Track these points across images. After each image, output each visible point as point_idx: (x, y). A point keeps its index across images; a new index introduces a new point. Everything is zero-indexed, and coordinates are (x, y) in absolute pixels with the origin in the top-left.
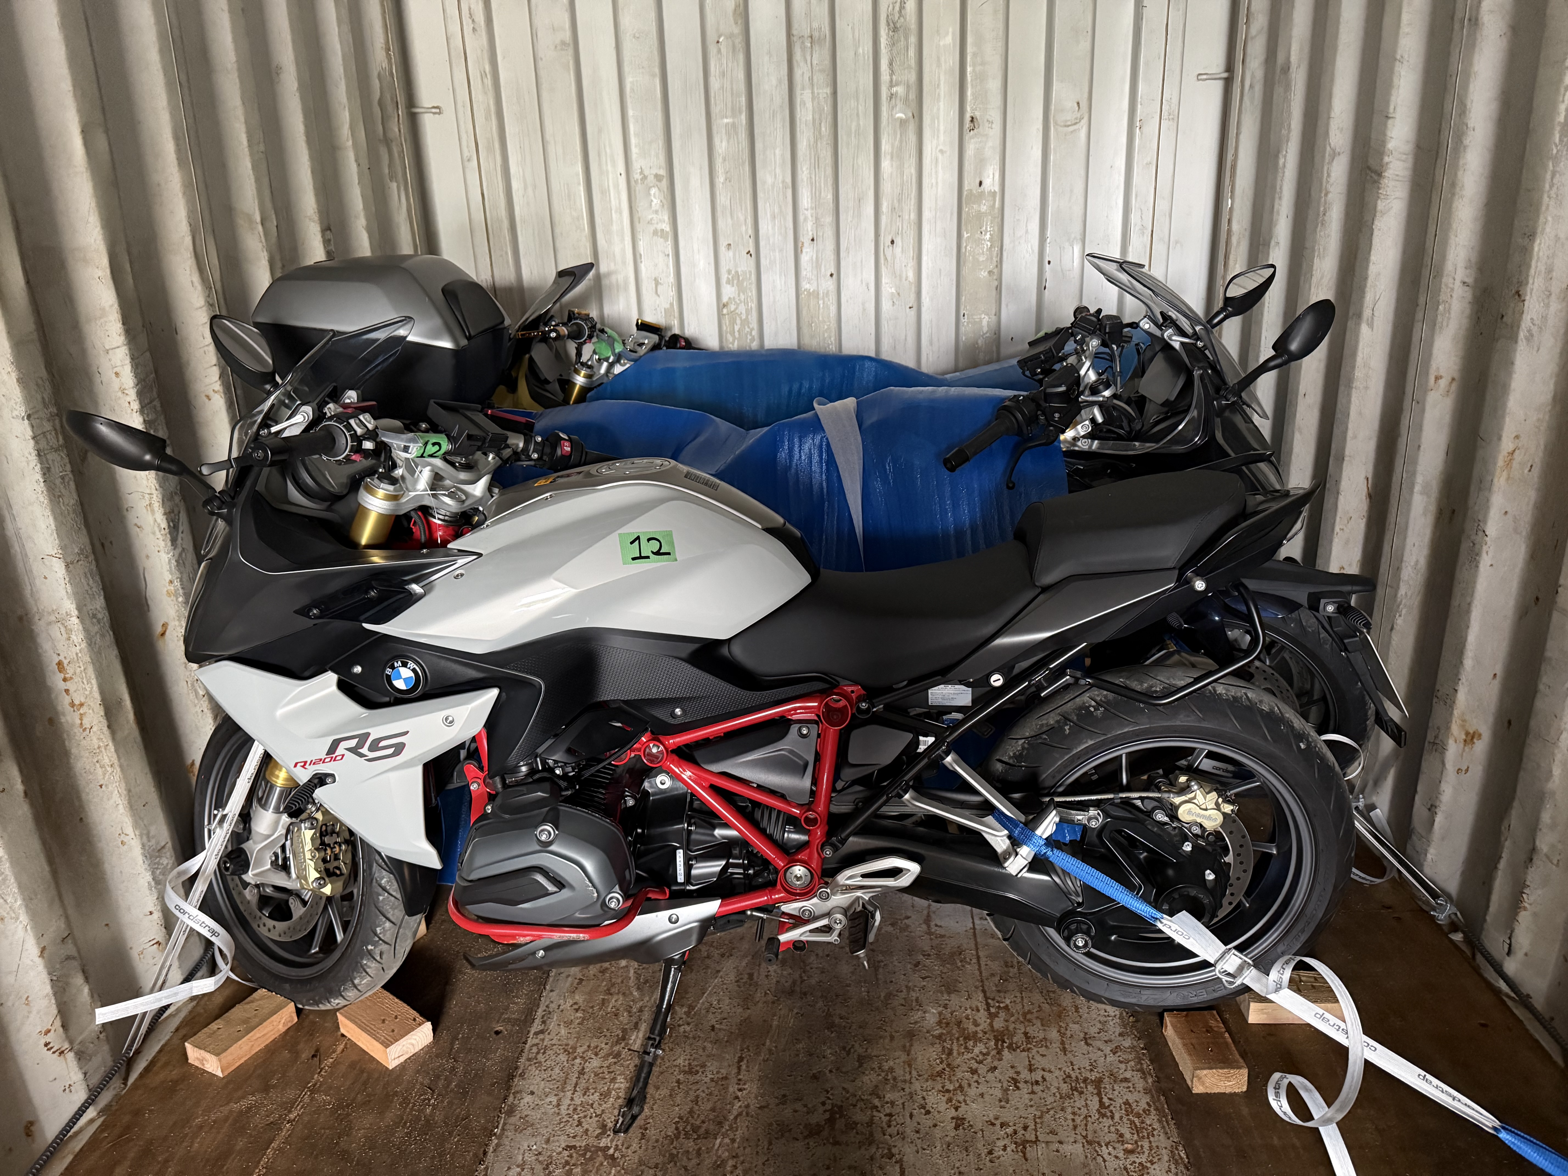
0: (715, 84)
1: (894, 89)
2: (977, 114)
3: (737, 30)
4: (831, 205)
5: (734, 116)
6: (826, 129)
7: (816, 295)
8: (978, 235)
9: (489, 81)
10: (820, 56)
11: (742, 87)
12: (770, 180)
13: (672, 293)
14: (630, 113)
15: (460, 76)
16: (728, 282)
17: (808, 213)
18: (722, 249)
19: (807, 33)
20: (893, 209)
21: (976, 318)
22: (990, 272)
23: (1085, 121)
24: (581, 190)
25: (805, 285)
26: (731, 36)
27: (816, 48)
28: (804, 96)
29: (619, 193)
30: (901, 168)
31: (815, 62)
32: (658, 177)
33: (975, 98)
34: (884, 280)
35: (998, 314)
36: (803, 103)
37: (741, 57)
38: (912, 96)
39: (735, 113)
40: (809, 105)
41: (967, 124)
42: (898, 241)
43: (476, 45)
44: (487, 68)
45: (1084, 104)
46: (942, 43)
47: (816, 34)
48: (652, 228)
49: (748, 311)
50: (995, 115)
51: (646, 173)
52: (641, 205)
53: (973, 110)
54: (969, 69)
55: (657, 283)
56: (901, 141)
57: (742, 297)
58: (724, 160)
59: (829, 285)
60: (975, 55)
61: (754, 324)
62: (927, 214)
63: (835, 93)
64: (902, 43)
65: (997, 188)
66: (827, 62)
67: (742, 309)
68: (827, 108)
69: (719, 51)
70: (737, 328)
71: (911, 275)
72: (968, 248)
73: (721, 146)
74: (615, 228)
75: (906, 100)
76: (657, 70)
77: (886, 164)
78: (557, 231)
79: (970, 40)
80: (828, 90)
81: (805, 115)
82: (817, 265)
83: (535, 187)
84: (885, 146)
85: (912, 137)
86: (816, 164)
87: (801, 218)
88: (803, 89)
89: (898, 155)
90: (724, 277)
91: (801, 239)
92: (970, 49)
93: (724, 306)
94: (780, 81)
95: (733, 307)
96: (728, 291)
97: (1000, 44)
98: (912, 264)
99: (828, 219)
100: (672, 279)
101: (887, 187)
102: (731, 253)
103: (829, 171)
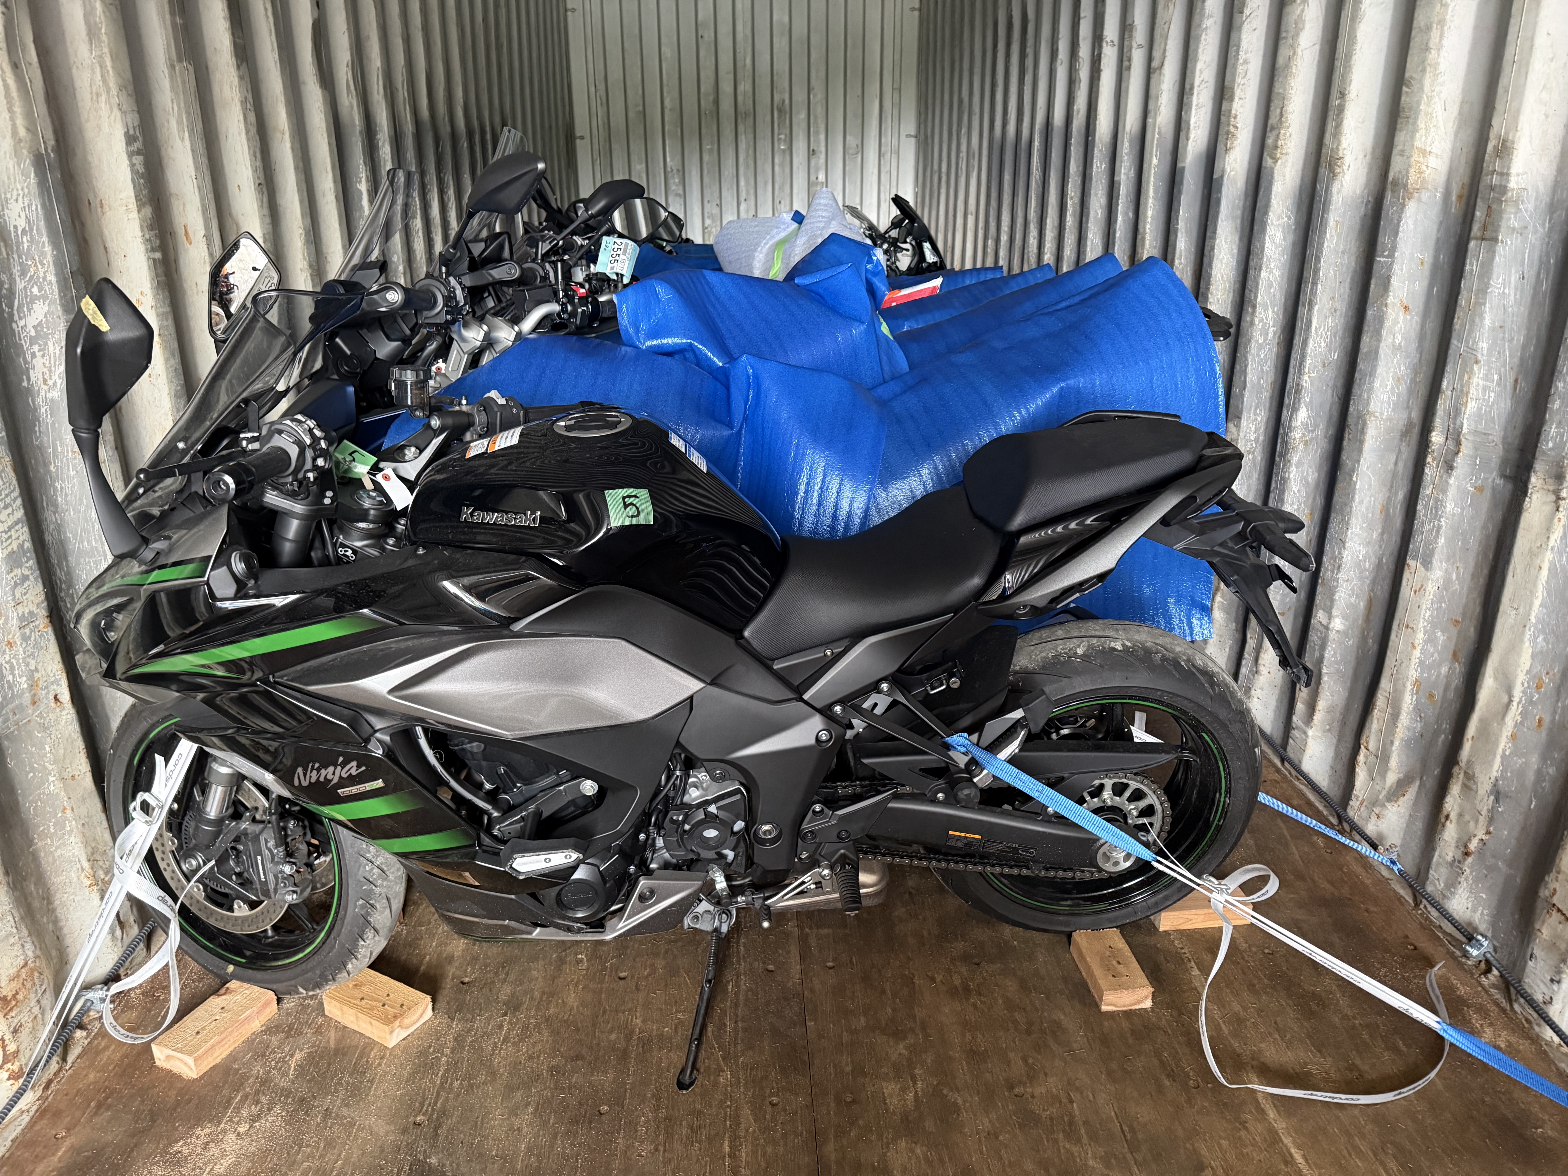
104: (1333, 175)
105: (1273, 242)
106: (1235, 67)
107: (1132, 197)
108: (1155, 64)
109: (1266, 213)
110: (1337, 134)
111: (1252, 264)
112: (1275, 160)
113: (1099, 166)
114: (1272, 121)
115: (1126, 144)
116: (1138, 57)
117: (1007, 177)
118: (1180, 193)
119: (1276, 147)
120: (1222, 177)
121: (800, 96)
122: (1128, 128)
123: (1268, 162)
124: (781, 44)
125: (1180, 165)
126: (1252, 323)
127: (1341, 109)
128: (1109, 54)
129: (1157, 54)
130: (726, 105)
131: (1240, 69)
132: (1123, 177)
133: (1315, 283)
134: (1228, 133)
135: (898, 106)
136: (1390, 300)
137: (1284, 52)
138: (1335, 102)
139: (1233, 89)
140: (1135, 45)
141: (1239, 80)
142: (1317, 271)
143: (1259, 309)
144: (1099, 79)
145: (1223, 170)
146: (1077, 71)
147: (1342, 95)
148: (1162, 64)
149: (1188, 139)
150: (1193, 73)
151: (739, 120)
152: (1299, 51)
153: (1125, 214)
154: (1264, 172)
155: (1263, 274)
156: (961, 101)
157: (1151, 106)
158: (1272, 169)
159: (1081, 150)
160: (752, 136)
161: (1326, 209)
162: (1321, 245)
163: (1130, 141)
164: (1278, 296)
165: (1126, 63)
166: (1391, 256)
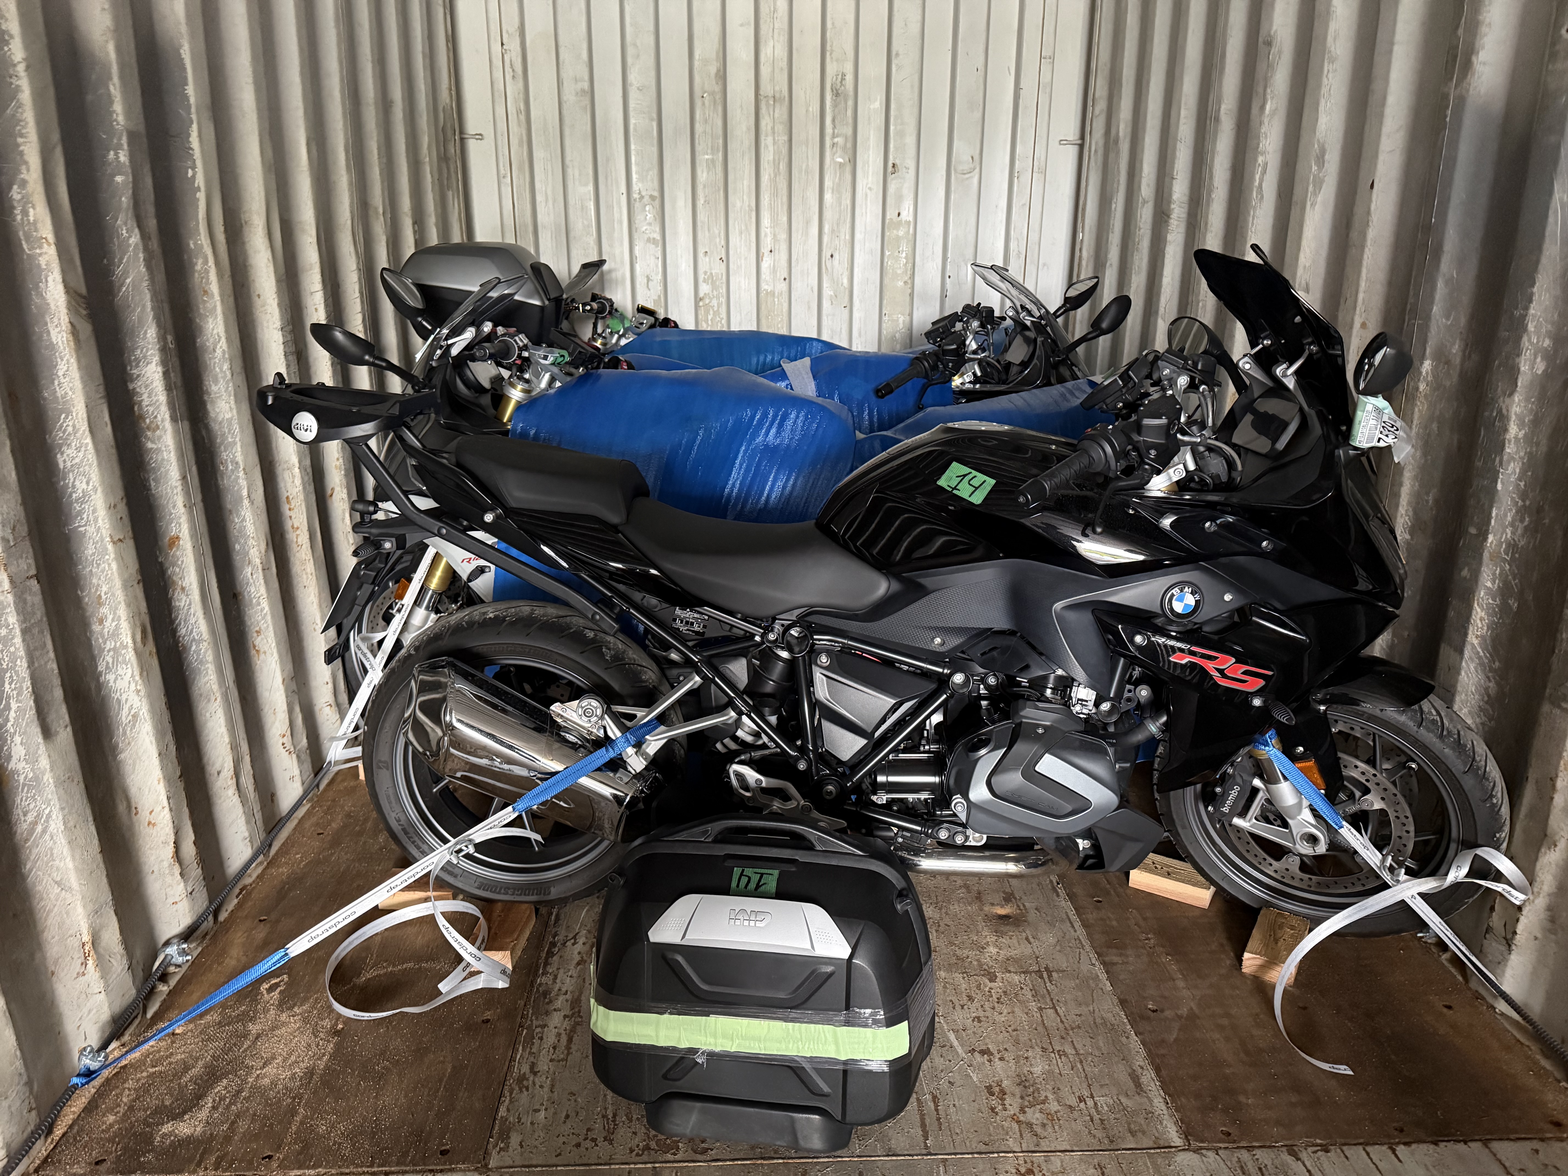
0: (698, 128)
1: (836, 140)
2: (897, 162)
3: (718, 88)
4: (786, 226)
5: (713, 154)
6: (783, 167)
7: (772, 293)
8: (896, 254)
9: (522, 117)
10: (780, 112)
11: (720, 132)
12: (739, 204)
13: (660, 288)
14: (633, 147)
15: (500, 111)
16: (704, 281)
17: (768, 231)
18: (701, 255)
19: (771, 94)
20: (833, 231)
21: (895, 317)
22: (905, 283)
23: (977, 170)
24: (591, 205)
25: (764, 286)
26: (712, 93)
27: (777, 105)
28: (767, 141)
29: (620, 208)
30: (839, 201)
31: (776, 115)
32: (652, 198)
33: (896, 149)
34: (825, 285)
35: (911, 315)
36: (766, 146)
37: (720, 109)
38: (849, 145)
39: (714, 150)
40: (771, 148)
41: (890, 169)
42: (836, 256)
43: (514, 89)
44: (522, 107)
45: (977, 158)
46: (872, 107)
47: (777, 95)
48: (646, 237)
49: (719, 305)
50: (911, 163)
51: (643, 193)
52: (638, 218)
53: (895, 158)
54: (892, 128)
55: (648, 279)
56: (840, 179)
57: (715, 293)
58: (704, 187)
59: (783, 286)
60: (896, 117)
61: (724, 315)
62: (858, 236)
63: (790, 140)
64: (843, 105)
65: (911, 218)
66: (785, 116)
67: (715, 302)
68: (785, 151)
69: (703, 104)
70: (710, 317)
71: (846, 282)
72: (889, 262)
73: (702, 176)
74: (616, 235)
75: (844, 148)
76: (655, 116)
77: (828, 196)
78: (572, 235)
79: (893, 106)
80: (786, 138)
81: (768, 156)
82: (774, 270)
83: (554, 201)
84: (828, 183)
85: (848, 177)
86: (775, 194)
87: (762, 235)
88: (767, 136)
89: (837, 190)
90: (701, 277)
91: (762, 250)
92: (893, 113)
93: (701, 299)
94: (748, 129)
95: (707, 301)
96: (704, 289)
97: (916, 110)
98: (846, 274)
99: (783, 236)
100: (660, 277)
101: (828, 214)
102: (707, 259)
103: (785, 199)
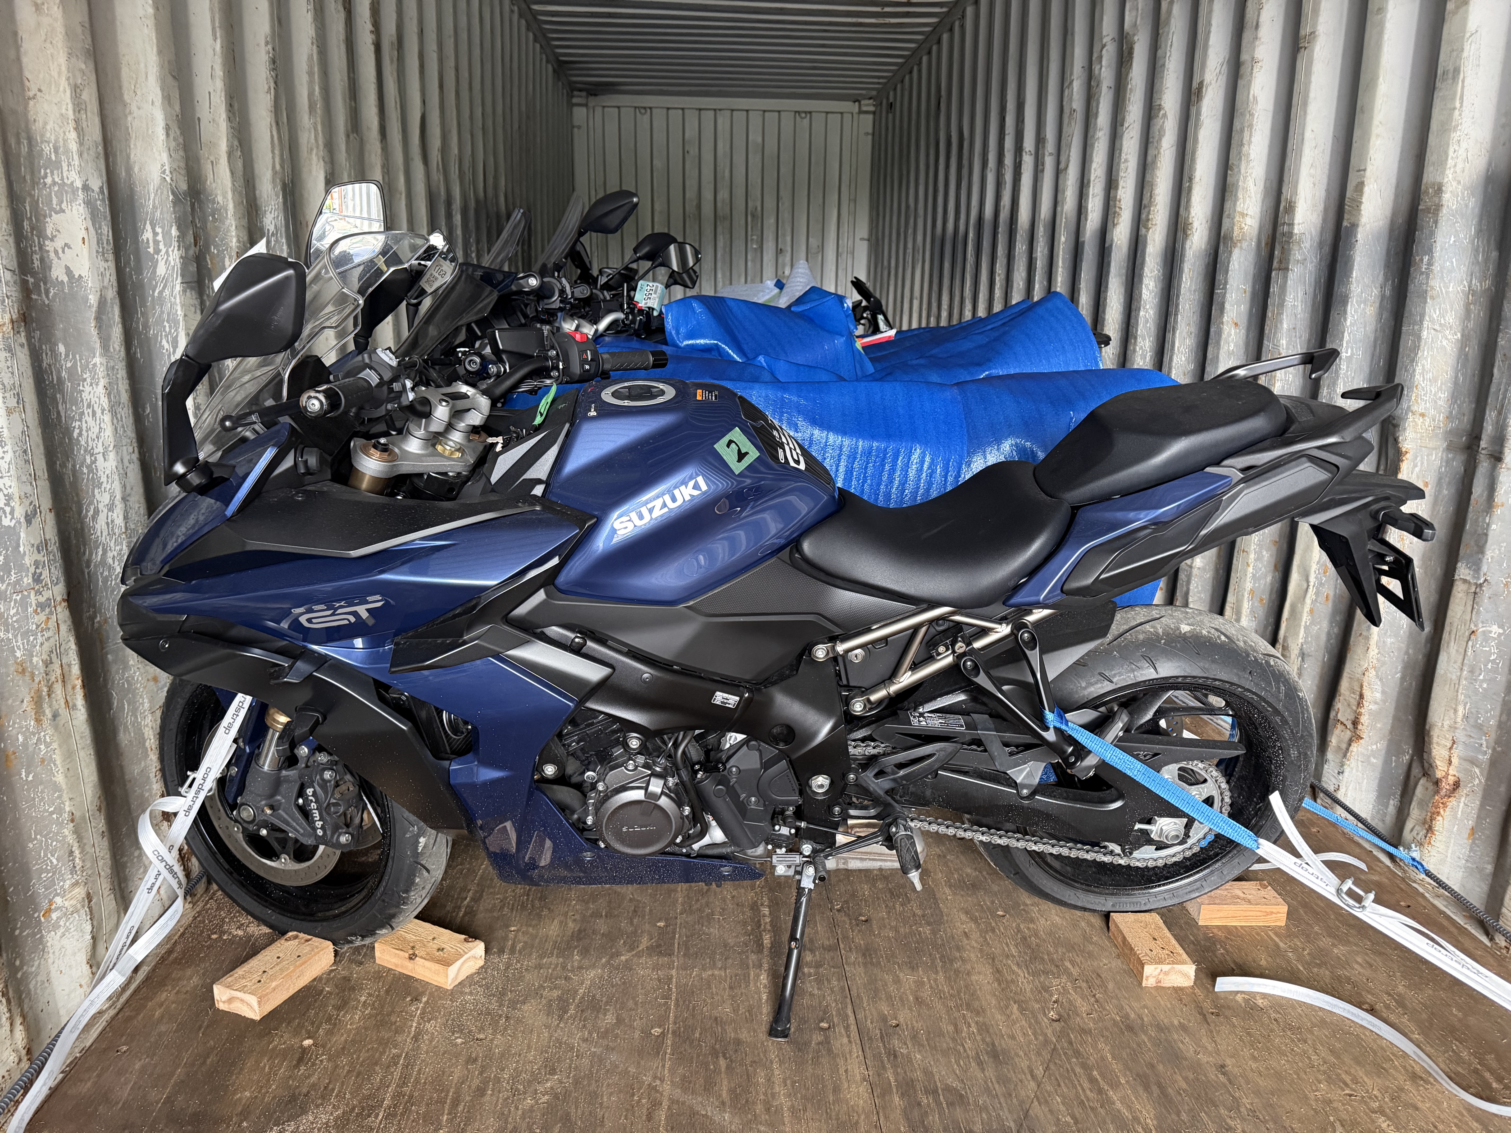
104: (1186, 236)
105: (1148, 289)
106: (1119, 164)
107: (1046, 269)
108: (1062, 166)
109: (1142, 268)
110: (1188, 208)
111: (1133, 307)
112: (1148, 229)
113: (1021, 248)
114: (1145, 202)
115: (1041, 229)
116: (1049, 163)
117: (947, 265)
118: (1081, 261)
119: (1148, 220)
120: (1111, 245)
121: (770, 203)
122: (1042, 216)
123: (1143, 231)
124: (755, 160)
125: (1081, 239)
126: (1135, 351)
127: (1190, 189)
128: (1028, 161)
129: (1063, 159)
130: (707, 209)
131: (1122, 166)
132: (1039, 254)
133: (1176, 315)
134: (1115, 213)
135: (854, 214)
136: (1225, 319)
137: (1151, 152)
138: (1186, 185)
139: (1117, 180)
140: (1047, 153)
141: (1122, 174)
142: (1177, 305)
143: (1139, 340)
144: (1020, 180)
145: (1112, 240)
146: (1003, 175)
147: (1190, 180)
148: (1067, 166)
149: (1086, 220)
150: (1090, 171)
151: (718, 223)
152: (1162, 151)
153: (1041, 282)
154: (1140, 238)
155: (1142, 313)
156: (908, 207)
157: (1059, 198)
158: (1146, 236)
159: (1007, 236)
160: (728, 236)
161: (1182, 261)
162: (1179, 286)
163: (1044, 226)
164: (1153, 329)
165: (1040, 167)
166: (1225, 288)
